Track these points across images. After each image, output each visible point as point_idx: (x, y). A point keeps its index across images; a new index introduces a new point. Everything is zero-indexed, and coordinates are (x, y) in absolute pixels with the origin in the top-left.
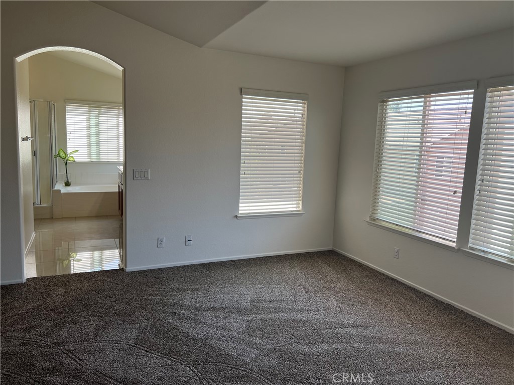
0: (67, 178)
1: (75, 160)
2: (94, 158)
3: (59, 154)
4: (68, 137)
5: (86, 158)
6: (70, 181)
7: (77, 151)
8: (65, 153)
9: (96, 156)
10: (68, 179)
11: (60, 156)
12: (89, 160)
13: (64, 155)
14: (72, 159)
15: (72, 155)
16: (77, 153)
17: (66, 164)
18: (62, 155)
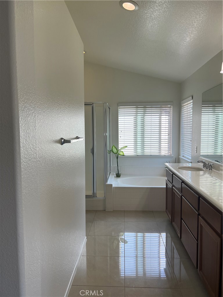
0: (118, 170)
1: (125, 154)
2: (139, 152)
3: (112, 150)
4: (119, 135)
5: (133, 152)
6: (120, 173)
7: (126, 147)
8: (116, 149)
9: (141, 150)
10: (118, 172)
11: (113, 152)
12: (135, 154)
13: (116, 151)
14: (122, 154)
15: (122, 150)
16: (126, 148)
17: (117, 158)
18: (115, 150)
